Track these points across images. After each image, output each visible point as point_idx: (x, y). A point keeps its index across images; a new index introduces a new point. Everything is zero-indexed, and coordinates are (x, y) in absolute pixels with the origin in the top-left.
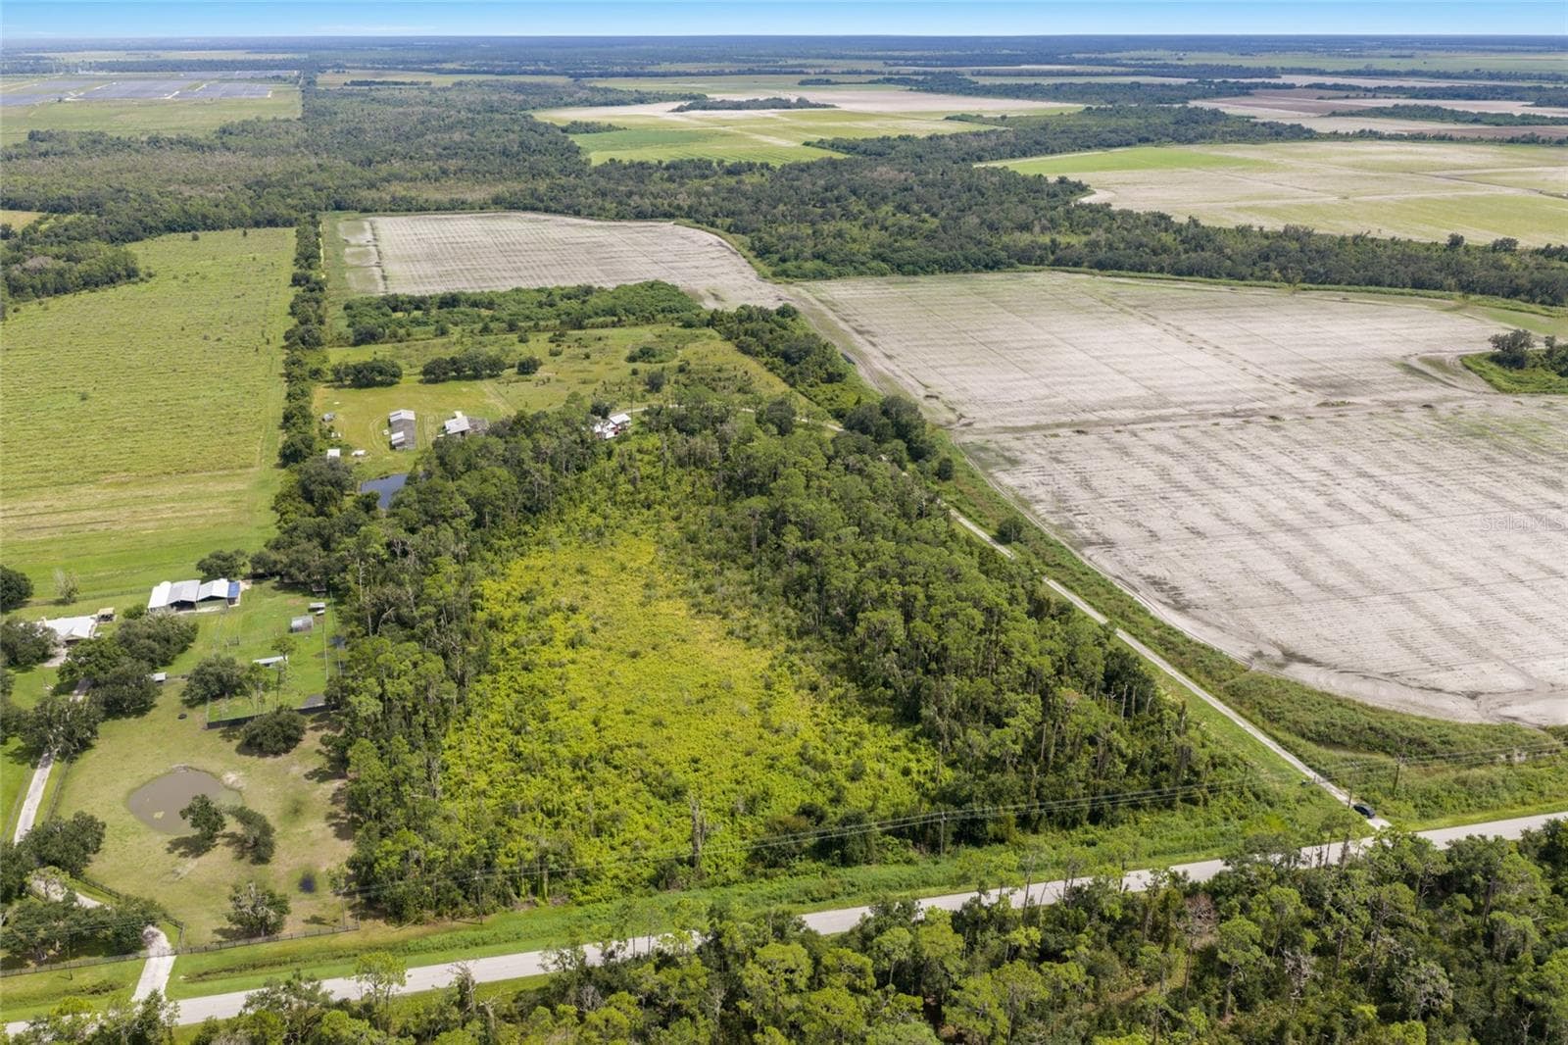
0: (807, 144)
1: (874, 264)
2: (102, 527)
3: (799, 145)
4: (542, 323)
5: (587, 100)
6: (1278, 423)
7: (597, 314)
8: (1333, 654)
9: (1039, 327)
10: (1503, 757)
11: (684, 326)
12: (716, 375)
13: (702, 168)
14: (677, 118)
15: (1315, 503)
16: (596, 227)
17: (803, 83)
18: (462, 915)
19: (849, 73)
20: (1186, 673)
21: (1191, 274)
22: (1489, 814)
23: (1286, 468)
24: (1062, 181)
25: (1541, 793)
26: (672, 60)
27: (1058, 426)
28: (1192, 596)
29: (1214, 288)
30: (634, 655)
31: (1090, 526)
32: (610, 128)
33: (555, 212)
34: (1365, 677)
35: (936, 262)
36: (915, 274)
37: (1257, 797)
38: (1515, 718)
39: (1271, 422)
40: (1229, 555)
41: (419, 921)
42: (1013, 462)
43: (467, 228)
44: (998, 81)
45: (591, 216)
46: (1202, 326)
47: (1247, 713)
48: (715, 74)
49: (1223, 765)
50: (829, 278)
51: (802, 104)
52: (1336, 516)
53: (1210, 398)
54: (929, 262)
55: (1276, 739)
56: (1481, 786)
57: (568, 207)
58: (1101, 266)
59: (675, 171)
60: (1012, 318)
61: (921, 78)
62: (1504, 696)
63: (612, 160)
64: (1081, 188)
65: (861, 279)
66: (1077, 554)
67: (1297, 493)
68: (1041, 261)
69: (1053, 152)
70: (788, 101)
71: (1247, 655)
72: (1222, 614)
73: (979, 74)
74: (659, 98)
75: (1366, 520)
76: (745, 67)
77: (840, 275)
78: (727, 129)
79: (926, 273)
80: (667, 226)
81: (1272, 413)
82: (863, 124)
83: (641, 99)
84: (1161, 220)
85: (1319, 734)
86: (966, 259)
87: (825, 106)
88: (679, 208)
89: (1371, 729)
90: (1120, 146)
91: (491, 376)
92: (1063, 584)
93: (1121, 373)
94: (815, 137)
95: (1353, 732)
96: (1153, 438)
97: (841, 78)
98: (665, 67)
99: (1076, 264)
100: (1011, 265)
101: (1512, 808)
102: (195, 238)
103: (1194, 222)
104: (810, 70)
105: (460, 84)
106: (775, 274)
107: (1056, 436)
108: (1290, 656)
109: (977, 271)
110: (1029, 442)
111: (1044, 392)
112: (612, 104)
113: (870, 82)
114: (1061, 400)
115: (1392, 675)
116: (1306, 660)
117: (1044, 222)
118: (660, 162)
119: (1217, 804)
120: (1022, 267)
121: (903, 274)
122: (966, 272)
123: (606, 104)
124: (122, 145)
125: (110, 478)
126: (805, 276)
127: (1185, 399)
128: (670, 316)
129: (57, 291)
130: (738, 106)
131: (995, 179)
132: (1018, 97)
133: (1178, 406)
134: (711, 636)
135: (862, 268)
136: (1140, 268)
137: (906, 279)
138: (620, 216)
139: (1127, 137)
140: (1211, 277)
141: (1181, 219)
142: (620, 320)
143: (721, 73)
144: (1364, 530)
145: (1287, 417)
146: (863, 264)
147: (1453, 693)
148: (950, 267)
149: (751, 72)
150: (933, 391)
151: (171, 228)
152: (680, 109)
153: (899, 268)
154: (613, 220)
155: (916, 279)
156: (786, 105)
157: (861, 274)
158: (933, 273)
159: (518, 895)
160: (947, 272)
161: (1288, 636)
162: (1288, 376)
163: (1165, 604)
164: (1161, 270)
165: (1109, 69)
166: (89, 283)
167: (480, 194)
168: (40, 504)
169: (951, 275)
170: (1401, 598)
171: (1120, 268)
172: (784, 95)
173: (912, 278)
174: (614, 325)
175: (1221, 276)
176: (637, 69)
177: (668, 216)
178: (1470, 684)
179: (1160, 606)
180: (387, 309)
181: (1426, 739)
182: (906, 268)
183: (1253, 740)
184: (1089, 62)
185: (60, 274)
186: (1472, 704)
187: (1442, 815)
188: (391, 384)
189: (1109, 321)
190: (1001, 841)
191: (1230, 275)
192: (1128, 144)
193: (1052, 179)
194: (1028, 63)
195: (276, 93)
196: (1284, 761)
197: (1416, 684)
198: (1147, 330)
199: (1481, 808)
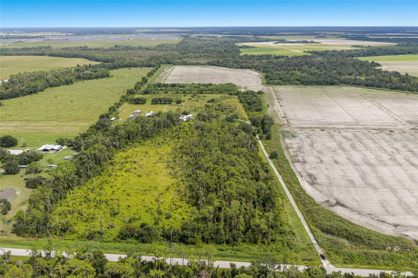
0: (304, 52)
1: (295, 82)
2: (48, 131)
3: (302, 52)
4: (192, 92)
5: (252, 41)
6: (392, 133)
7: (208, 90)
8: (354, 205)
9: (334, 101)
10: (390, 248)
11: (229, 95)
12: (228, 107)
13: (268, 57)
14: (274, 45)
15: (385, 157)
16: (229, 70)
17: (316, 37)
18: (35, 237)
19: (332, 35)
20: (297, 203)
21: (395, 89)
22: (369, 266)
23: (384, 147)
24: (373, 62)
25: (396, 263)
26: (284, 32)
27: (317, 128)
28: (319, 181)
29: (401, 93)
30: (140, 176)
31: (303, 157)
32: (253, 47)
33: (221, 66)
34: (360, 214)
35: (314, 82)
36: (307, 85)
37: (288, 246)
38: (407, 236)
39: (390, 133)
40: (342, 170)
41: (24, 236)
42: (294, 136)
43: (196, 69)
44: (374, 37)
45: (229, 67)
46: (388, 104)
47: (307, 218)
48: (294, 35)
49: (284, 233)
50: (281, 85)
51: (312, 42)
52: (390, 162)
53: (374, 124)
54: (312, 82)
55: (310, 228)
56: (372, 256)
57: (224, 65)
58: (367, 86)
59: (260, 58)
60: (328, 98)
61: (352, 36)
62: (407, 227)
63: (246, 54)
64: (378, 65)
65: (291, 85)
66: (291, 164)
67: (382, 155)
68: (348, 83)
69: (378, 55)
70: (308, 41)
71: (323, 201)
72: (325, 187)
73: (372, 35)
74: (272, 40)
75: (400, 165)
76: (302, 33)
77: (285, 84)
78: (285, 48)
79: (311, 85)
80: (248, 71)
81: (391, 130)
82: (325, 47)
83: (267, 40)
84: (397, 74)
85: (327, 229)
86: (324, 81)
87: (318, 43)
88: (253, 66)
89: (346, 230)
90: (401, 54)
91: (168, 104)
92: (279, 172)
93: (350, 115)
94: (307, 50)
95: (339, 230)
96: (345, 134)
97: (329, 36)
98: (282, 33)
99: (359, 85)
100: (338, 84)
101: (381, 266)
102: (130, 69)
103: (407, 75)
104: (321, 34)
105: (224, 37)
106: (266, 83)
107: (314, 131)
108: (338, 203)
109: (327, 85)
110: (304, 132)
111: (321, 118)
112: (259, 42)
113: (337, 37)
114: (324, 121)
115: (370, 214)
116: (343, 205)
117: (357, 73)
118: (258, 55)
119: (273, 246)
120: (342, 85)
121: (304, 85)
122: (323, 85)
123: (257, 42)
124: (133, 49)
125: (61, 120)
126: (274, 84)
127: (365, 124)
128: (227, 92)
129: (89, 79)
130: (292, 42)
131: (351, 62)
132: (379, 41)
133: (361, 125)
134: (165, 174)
135: (292, 83)
136: (379, 87)
137: (304, 86)
138: (237, 68)
139: (405, 52)
140: (402, 90)
141: (403, 74)
142: (213, 92)
143: (295, 35)
144: (397, 168)
145: (396, 132)
146: (292, 81)
147: (389, 224)
148: (318, 83)
149: (304, 35)
150: (286, 116)
151: (126, 66)
152: (275, 43)
153: (303, 83)
154: (235, 68)
155: (308, 86)
156: (306, 42)
157: (291, 84)
158: (313, 85)
159: (51, 234)
160: (317, 85)
161: (342, 197)
162: (406, 120)
163: (308, 182)
164: (386, 87)
165: (414, 35)
166: (97, 77)
167: (206, 61)
168: (40, 125)
169: (318, 86)
170: (394, 191)
171: (373, 86)
172: (307, 40)
173: (306, 86)
174: (211, 93)
175: (405, 90)
176: (273, 34)
177: (250, 68)
178: (397, 221)
179: (305, 182)
180: (157, 87)
181: (362, 237)
182: (305, 83)
183: (302, 227)
184: (410, 33)
185: (90, 75)
186: (393, 228)
187: (351, 263)
188: (143, 104)
189: (358, 100)
190: (194, 244)
191: (409, 90)
192: (404, 54)
193: (370, 62)
194: (390, 33)
195: (179, 38)
196: (308, 236)
197: (377, 219)
198: (369, 104)
199: (369, 264)
